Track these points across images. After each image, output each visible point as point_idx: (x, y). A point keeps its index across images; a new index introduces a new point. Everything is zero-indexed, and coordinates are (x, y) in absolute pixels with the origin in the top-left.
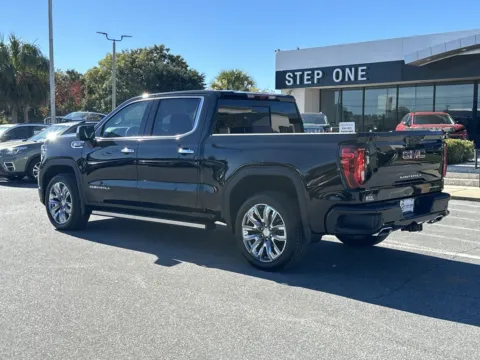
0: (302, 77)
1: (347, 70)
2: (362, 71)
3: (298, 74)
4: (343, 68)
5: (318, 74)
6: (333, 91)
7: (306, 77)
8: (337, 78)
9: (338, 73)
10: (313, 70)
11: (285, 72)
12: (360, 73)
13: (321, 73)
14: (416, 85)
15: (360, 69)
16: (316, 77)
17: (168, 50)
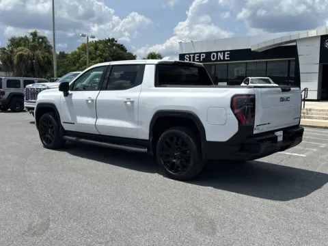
0: (194, 57)
1: (219, 54)
3: (192, 56)
4: (217, 52)
6: (211, 65)
7: (196, 58)
8: (214, 58)
9: (214, 55)
10: (200, 53)
11: (185, 54)
12: (226, 56)
13: (204, 55)
15: (226, 53)
16: (202, 58)
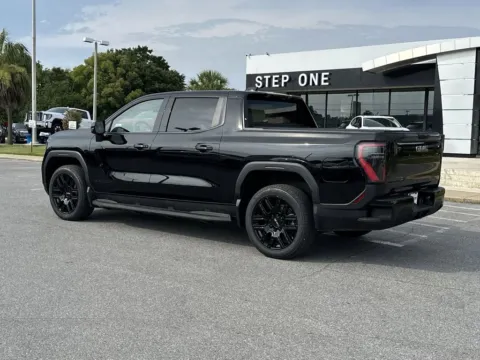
0: (270, 80)
1: (312, 75)
2: (325, 76)
3: (267, 77)
4: (308, 73)
5: (285, 78)
7: (274, 81)
8: (303, 82)
9: (303, 78)
10: (281, 74)
11: (255, 75)
12: (323, 79)
13: (287, 77)
14: (374, 91)
15: (323, 74)
16: (283, 81)
17: (150, 51)
